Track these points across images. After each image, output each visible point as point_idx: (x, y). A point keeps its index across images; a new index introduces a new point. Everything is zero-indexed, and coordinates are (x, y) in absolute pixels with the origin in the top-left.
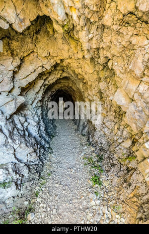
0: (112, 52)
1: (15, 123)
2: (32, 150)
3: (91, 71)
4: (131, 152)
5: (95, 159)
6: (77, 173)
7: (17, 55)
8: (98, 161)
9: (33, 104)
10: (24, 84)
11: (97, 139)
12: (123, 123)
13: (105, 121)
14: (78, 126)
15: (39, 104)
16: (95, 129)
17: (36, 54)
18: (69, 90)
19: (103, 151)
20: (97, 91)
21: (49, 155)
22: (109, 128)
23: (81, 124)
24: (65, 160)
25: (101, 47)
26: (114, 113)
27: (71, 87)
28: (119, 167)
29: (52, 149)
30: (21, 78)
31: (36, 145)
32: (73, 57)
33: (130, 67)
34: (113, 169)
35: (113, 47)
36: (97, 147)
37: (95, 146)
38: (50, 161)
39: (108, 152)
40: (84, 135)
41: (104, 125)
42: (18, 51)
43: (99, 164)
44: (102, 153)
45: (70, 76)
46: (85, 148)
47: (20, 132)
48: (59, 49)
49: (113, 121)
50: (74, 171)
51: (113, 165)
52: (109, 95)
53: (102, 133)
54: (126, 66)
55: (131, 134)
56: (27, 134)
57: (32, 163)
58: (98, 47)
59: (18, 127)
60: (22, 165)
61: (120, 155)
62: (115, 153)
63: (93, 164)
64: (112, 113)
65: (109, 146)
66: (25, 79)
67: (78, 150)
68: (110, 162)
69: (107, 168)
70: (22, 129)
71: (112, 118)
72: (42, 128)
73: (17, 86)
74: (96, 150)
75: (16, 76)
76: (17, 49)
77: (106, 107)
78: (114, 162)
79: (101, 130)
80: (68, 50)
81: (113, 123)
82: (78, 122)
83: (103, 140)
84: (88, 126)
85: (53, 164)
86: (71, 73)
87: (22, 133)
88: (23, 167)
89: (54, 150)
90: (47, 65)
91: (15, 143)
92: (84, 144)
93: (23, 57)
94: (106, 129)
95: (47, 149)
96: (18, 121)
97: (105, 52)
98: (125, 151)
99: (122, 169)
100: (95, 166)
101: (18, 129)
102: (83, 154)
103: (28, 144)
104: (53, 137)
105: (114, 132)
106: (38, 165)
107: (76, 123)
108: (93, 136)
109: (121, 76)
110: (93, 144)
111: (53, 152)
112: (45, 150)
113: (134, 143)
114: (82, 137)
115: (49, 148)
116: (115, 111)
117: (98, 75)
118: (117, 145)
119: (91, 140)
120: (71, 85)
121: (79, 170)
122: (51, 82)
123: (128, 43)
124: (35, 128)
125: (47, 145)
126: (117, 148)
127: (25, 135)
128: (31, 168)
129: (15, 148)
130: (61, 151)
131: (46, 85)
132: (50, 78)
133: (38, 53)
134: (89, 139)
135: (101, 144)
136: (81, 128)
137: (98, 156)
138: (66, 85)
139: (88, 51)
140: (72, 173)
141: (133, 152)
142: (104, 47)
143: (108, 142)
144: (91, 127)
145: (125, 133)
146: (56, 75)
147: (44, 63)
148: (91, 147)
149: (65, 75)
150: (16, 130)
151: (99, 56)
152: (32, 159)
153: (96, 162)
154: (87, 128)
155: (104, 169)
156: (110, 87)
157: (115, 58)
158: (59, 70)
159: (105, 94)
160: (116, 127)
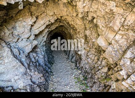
0: (97, 14)
1: (30, 58)
2: (42, 75)
3: (80, 24)
4: (108, 75)
5: (82, 78)
6: (71, 89)
7: (34, 15)
8: (84, 80)
9: (41, 44)
10: (37, 32)
11: (83, 65)
12: (102, 56)
13: (88, 54)
14: (68, 56)
15: (44, 44)
16: (81, 59)
17: (45, 14)
18: (62, 33)
19: (87, 73)
20: (83, 35)
21: (52, 77)
22: (91, 59)
23: (71, 54)
24: (62, 80)
25: (90, 11)
26: (95, 50)
27: (64, 31)
28: (99, 84)
29: (53, 73)
30: (35, 29)
31: (43, 71)
32: (69, 15)
33: (111, 25)
34: (95, 86)
35: (98, 11)
36: (83, 70)
37: (81, 70)
38: (53, 81)
39: (91, 74)
40: (73, 62)
41: (88, 57)
42: (35, 12)
43: (85, 82)
44: (86, 75)
45: (64, 25)
46: (74, 71)
47: (34, 63)
48: (60, 10)
49: (94, 54)
50: (69, 87)
51: (95, 83)
52: (92, 38)
53: (86, 61)
54: (107, 23)
55: (107, 63)
56: (38, 64)
57: (42, 84)
58: (88, 11)
59: (32, 60)
60: (35, 86)
61: (100, 76)
62: (96, 75)
63: (81, 82)
64: (93, 49)
65: (91, 70)
66: (38, 29)
67: (70, 72)
68: (92, 81)
69: (91, 85)
70: (35, 61)
71: (94, 52)
72: (46, 59)
73: (32, 34)
74: (82, 72)
75: (32, 28)
76: (35, 11)
77: (89, 45)
78: (95, 81)
79: (85, 59)
80: (67, 11)
81: (94, 56)
82: (68, 53)
83: (87, 66)
84: (75, 56)
85: (55, 83)
86: (66, 23)
87: (35, 64)
88: (36, 87)
89: (54, 74)
90: (52, 20)
91: (31, 72)
92: (73, 68)
93: (38, 16)
94: (89, 60)
95: (49, 73)
96: (33, 56)
97: (92, 14)
98: (103, 74)
99: (101, 86)
100: (82, 84)
101: (32, 62)
102: (73, 75)
103: (39, 72)
104: (53, 64)
105: (94, 61)
106: (45, 84)
107: (66, 54)
108: (80, 63)
109: (103, 29)
110: (79, 68)
111: (53, 75)
112: (49, 74)
113: (109, 69)
114: (72, 64)
115: (51, 72)
116: (96, 49)
117: (85, 26)
118: (97, 70)
119: (78, 65)
120: (64, 30)
121: (72, 86)
122: (52, 29)
123: (110, 10)
124: (42, 60)
125: (49, 70)
126: (98, 72)
127: (37, 65)
128: (41, 87)
129: (31, 75)
130: (59, 74)
131: (49, 31)
132: (52, 27)
133: (47, 13)
134: (76, 65)
135: (86, 68)
136: (71, 57)
137: (83, 76)
138: (61, 30)
139: (82, 13)
140: (68, 89)
141: (109, 75)
142: (92, 11)
143: (90, 68)
144: (77, 57)
145: (103, 63)
146: (55, 24)
147: (50, 19)
148: (79, 71)
149: (61, 24)
150: (31, 63)
151: (88, 16)
152: (41, 81)
153: (83, 81)
154: (74, 58)
155: (89, 85)
156: (93, 33)
157: (99, 17)
158: (58, 22)
159: (90, 38)
160: (96, 58)
